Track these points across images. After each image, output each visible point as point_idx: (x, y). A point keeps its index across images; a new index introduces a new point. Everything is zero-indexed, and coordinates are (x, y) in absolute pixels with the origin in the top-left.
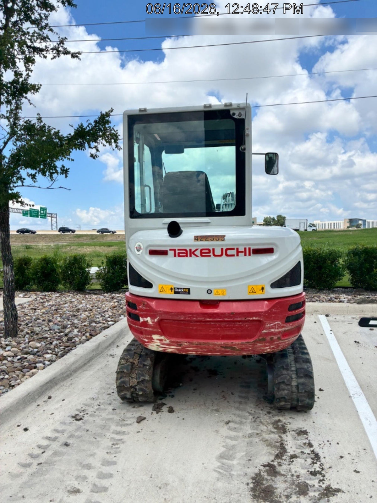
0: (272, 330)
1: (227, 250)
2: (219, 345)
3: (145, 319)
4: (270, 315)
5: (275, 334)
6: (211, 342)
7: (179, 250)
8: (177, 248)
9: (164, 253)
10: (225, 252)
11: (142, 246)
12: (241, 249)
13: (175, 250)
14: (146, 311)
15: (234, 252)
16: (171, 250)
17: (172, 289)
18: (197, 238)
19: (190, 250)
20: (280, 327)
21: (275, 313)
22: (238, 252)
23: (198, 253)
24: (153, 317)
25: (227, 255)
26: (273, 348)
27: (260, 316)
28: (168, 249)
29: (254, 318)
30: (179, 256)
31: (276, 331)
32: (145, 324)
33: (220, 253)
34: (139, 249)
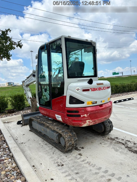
3: (84, 115)
8: (92, 88)
9: (88, 90)
11: (79, 88)
12: (106, 87)
13: (91, 89)
14: (84, 112)
17: (91, 103)
18: (98, 84)
23: (98, 89)
24: (87, 114)
28: (89, 89)
30: (93, 91)
32: (84, 117)
33: (103, 89)
34: (78, 90)
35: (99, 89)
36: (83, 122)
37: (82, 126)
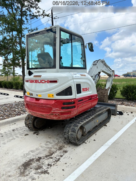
0: (56, 111)
1: (42, 81)
2: (40, 114)
4: (54, 105)
5: (57, 113)
6: (37, 112)
10: (41, 82)
12: (46, 81)
15: (44, 82)
18: (34, 76)
20: (58, 110)
21: (56, 105)
22: (45, 82)
23: (34, 81)
25: (42, 83)
26: (57, 118)
27: (50, 105)
28: (28, 80)
29: (49, 106)
31: (57, 112)
33: (40, 82)
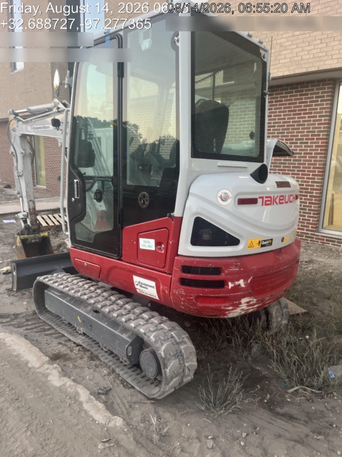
3: (237, 283)
7: (266, 197)
8: (264, 196)
9: (254, 201)
11: (230, 194)
13: (262, 198)
14: (238, 273)
16: (260, 198)
17: (259, 242)
19: (274, 197)
24: (246, 278)
30: (266, 205)
32: (237, 288)
34: (224, 199)
35: (280, 200)
36: (232, 305)
37: (226, 317)
